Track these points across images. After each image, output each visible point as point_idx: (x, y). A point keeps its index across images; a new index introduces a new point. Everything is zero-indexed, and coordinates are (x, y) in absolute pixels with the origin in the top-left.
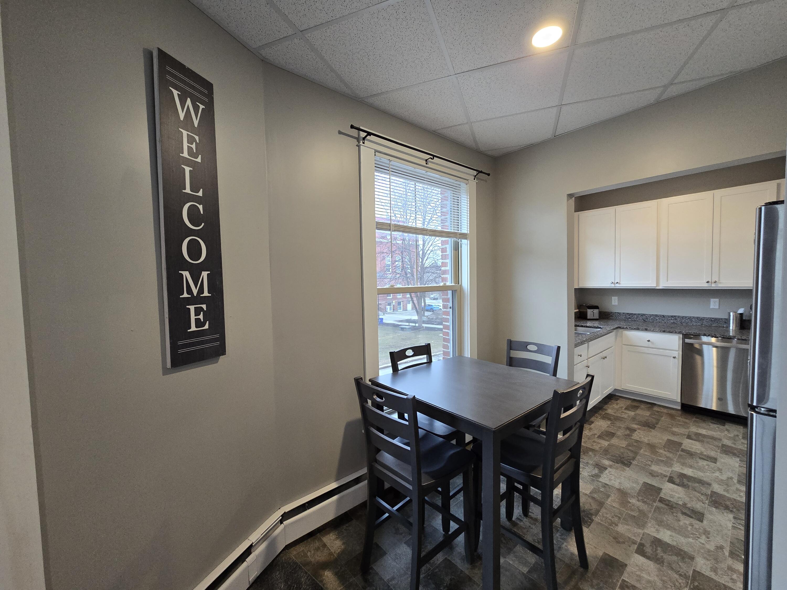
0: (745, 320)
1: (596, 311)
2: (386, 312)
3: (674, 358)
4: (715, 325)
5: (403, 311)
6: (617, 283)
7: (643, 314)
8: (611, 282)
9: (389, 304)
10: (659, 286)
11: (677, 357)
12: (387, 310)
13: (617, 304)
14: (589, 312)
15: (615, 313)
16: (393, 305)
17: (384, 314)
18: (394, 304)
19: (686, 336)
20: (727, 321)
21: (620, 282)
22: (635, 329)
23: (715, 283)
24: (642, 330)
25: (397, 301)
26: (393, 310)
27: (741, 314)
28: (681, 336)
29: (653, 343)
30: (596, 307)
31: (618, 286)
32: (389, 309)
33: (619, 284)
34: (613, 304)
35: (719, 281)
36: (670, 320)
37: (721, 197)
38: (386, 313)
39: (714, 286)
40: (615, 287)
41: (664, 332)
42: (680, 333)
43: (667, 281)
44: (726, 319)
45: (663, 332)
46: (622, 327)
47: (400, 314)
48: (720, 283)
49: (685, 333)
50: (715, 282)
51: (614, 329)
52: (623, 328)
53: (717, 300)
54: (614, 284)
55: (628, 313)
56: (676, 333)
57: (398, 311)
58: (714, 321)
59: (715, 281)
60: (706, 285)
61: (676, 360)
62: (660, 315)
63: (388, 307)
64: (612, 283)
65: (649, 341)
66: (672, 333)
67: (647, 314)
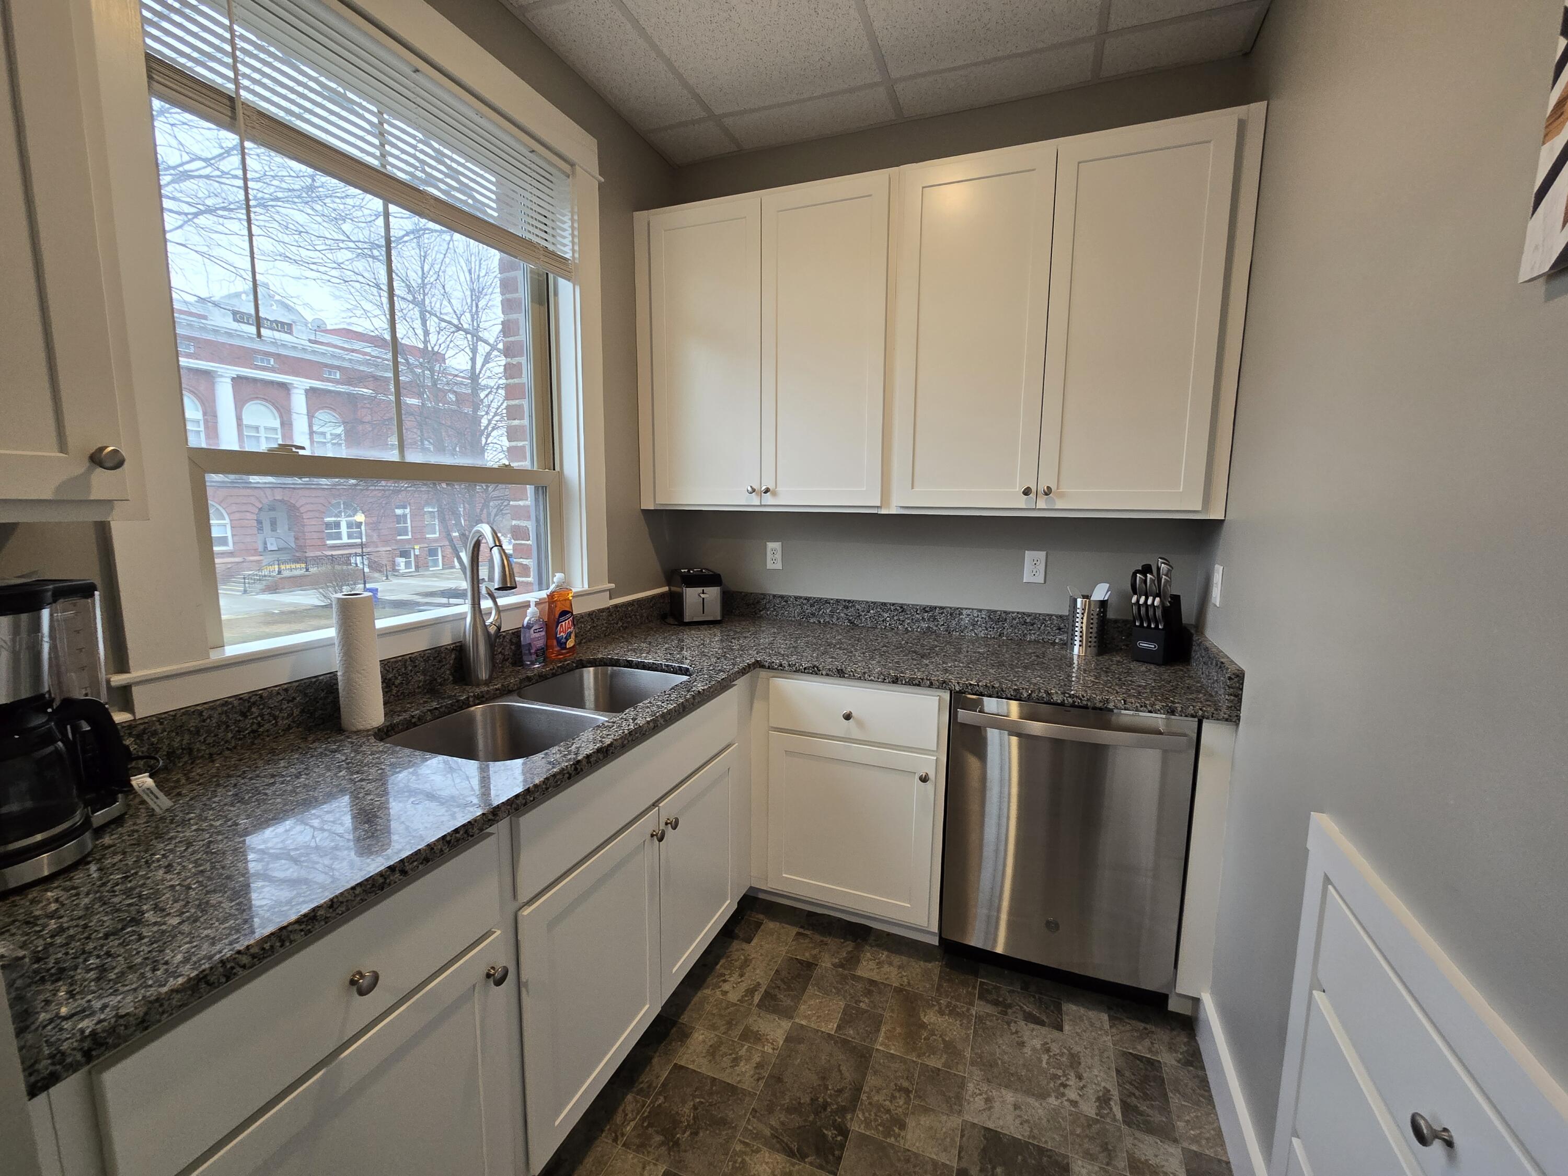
0: (1110, 620)
1: (712, 593)
2: (396, 574)
3: (924, 779)
4: (1033, 637)
5: (443, 569)
6: (767, 491)
7: (849, 601)
8: (750, 489)
9: (405, 554)
10: (888, 507)
11: (932, 775)
12: (397, 568)
13: (779, 566)
14: (692, 595)
15: (774, 596)
16: (416, 556)
17: (387, 579)
18: (417, 553)
19: (958, 700)
20: (1065, 624)
21: (776, 487)
22: (805, 671)
23: (1046, 494)
24: (827, 675)
25: (426, 545)
26: (417, 567)
27: (1103, 604)
28: (946, 696)
29: (861, 724)
30: (712, 579)
31: (770, 503)
32: (402, 566)
33: (774, 494)
34: (770, 565)
35: (1058, 489)
36: (918, 620)
37: (1079, 163)
38: (394, 575)
39: (1042, 507)
40: (761, 506)
41: (895, 681)
42: (943, 685)
43: (912, 488)
44: (1061, 616)
45: (893, 682)
46: (767, 664)
47: (434, 575)
48: (1062, 495)
49: (957, 688)
50: (1048, 491)
51: (744, 671)
52: (769, 668)
53: (1042, 555)
54: (757, 494)
55: (808, 599)
56: (931, 685)
57: (431, 569)
58: (1032, 625)
59: (1048, 487)
60: (1021, 502)
61: (929, 786)
62: (893, 604)
63: (401, 561)
64: (754, 490)
65: (848, 717)
66: (919, 685)
67: (859, 602)
